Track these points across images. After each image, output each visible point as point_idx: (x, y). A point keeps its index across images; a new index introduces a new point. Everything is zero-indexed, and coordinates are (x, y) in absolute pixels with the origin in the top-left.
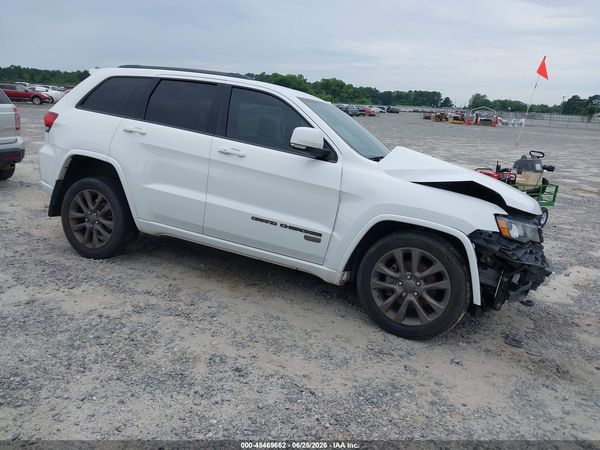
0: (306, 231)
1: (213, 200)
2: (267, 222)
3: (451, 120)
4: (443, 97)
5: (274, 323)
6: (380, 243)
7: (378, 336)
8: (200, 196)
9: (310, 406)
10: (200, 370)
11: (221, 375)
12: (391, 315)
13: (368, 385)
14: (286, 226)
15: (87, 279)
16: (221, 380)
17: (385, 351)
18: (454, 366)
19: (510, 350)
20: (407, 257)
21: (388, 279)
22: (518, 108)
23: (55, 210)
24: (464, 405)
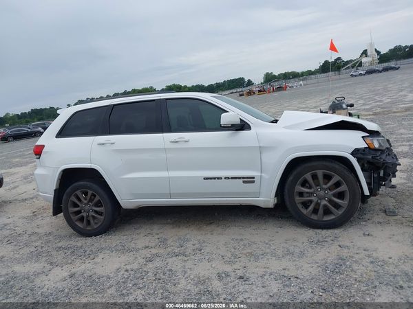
0: (243, 178)
1: (173, 174)
2: (215, 178)
3: (257, 93)
4: (246, 80)
5: (242, 243)
6: (295, 173)
7: (311, 233)
8: (164, 174)
9: (301, 286)
10: (217, 285)
11: (233, 284)
12: (314, 217)
13: (326, 263)
14: (229, 178)
15: (100, 250)
16: (234, 287)
17: (321, 240)
18: (367, 237)
19: (392, 219)
20: (315, 177)
21: (305, 195)
22: (294, 76)
23: (57, 210)
24: (390, 258)
